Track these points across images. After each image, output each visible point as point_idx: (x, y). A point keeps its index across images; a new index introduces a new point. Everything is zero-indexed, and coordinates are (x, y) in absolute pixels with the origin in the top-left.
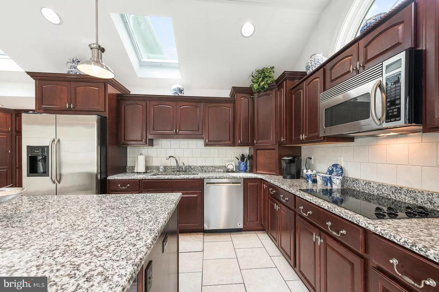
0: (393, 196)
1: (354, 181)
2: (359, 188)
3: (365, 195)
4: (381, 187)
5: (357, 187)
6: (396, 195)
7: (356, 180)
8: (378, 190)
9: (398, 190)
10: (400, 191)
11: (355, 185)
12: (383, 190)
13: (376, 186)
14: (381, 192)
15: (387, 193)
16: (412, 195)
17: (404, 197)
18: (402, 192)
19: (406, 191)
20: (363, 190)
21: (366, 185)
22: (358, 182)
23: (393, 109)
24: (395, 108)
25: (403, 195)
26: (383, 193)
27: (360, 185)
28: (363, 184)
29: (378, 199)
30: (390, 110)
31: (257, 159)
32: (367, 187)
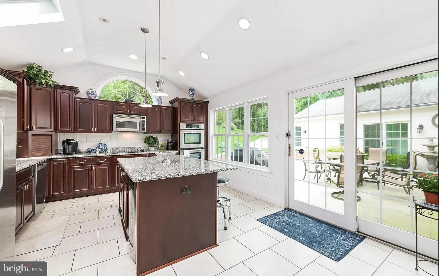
11: (112, 150)
20: (116, 151)
22: (114, 149)
24: (144, 128)
31: (32, 143)
32: (118, 150)
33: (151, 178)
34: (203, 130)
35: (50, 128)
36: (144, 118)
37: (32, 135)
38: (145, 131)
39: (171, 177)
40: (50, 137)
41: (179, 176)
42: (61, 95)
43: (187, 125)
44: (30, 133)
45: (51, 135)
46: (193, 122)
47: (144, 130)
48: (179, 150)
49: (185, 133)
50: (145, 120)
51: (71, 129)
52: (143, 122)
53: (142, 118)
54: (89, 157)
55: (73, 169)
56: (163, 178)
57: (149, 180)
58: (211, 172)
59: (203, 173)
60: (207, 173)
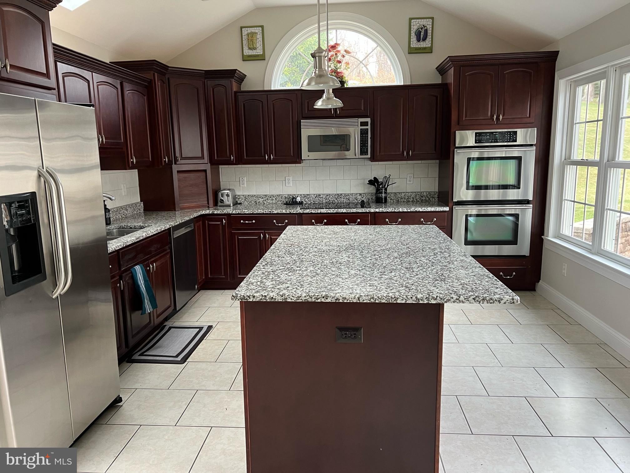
0: (337, 200)
1: (305, 197)
2: (310, 201)
3: (315, 206)
4: (328, 197)
5: (309, 201)
6: (338, 200)
7: (308, 195)
8: (326, 199)
9: (339, 195)
10: (340, 196)
11: (306, 200)
12: (330, 198)
13: (324, 197)
14: (328, 200)
15: (332, 200)
16: (347, 197)
17: (342, 199)
18: (342, 197)
19: (344, 196)
20: (314, 202)
21: (317, 197)
22: (309, 197)
23: (364, 148)
24: (365, 148)
25: (342, 198)
26: (330, 200)
27: (312, 199)
28: (314, 198)
29: (326, 205)
30: (363, 148)
31: (179, 187)
32: (317, 199)
33: (265, 296)
34: (532, 145)
35: (202, 157)
36: (365, 124)
37: (178, 172)
38: (369, 156)
39: (310, 300)
40: (204, 174)
41: (329, 300)
42: (214, 89)
43: (476, 133)
44: (175, 168)
45: (205, 171)
46: (499, 124)
47: (366, 153)
48: (450, 204)
49: (469, 160)
50: (369, 127)
51: (232, 158)
52: (364, 133)
53: (363, 124)
54: (260, 214)
55: (236, 236)
56: (289, 300)
57: (261, 299)
58: (421, 302)
59: (396, 300)
60: (408, 302)
